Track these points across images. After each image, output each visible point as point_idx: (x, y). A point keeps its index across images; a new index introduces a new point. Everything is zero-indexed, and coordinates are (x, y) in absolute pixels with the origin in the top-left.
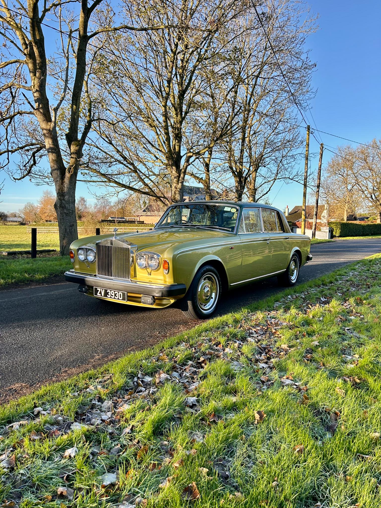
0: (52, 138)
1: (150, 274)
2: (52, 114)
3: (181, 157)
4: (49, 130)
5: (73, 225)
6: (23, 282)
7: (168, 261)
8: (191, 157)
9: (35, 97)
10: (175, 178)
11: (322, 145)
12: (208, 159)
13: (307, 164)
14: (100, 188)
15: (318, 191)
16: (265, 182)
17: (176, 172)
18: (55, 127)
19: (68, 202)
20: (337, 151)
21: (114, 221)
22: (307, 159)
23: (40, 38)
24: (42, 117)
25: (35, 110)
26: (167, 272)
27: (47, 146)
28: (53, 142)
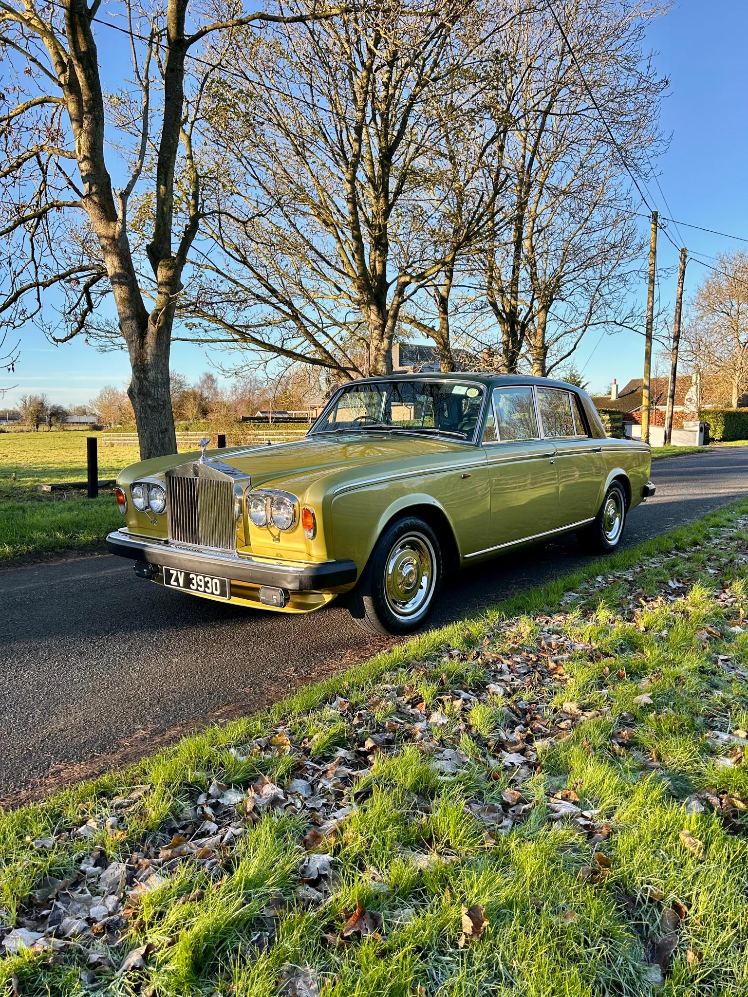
0: (118, 255)
1: (279, 540)
2: (118, 203)
3: (388, 285)
4: (113, 238)
5: (166, 430)
6: (53, 550)
7: (313, 510)
8: (407, 284)
9: (82, 171)
10: (375, 329)
11: (683, 251)
12: (445, 288)
13: (652, 292)
14: (230, 354)
15: (677, 348)
16: (566, 333)
17: (378, 316)
18: (124, 230)
19: (155, 384)
20: (716, 264)
21: (267, 418)
22: (652, 282)
23: (88, 49)
24: (97, 212)
25: (84, 197)
26: (311, 534)
27: (111, 272)
28: (121, 262)
